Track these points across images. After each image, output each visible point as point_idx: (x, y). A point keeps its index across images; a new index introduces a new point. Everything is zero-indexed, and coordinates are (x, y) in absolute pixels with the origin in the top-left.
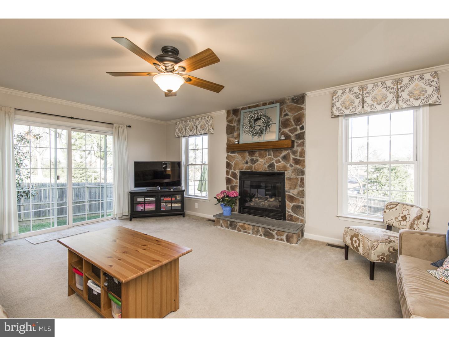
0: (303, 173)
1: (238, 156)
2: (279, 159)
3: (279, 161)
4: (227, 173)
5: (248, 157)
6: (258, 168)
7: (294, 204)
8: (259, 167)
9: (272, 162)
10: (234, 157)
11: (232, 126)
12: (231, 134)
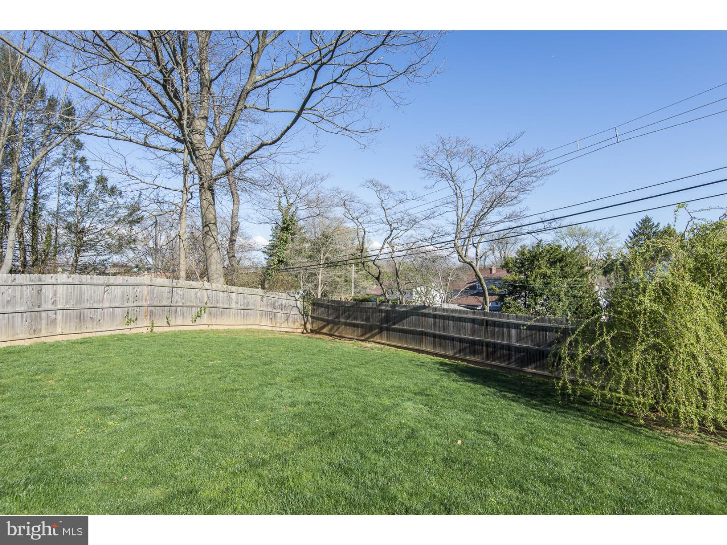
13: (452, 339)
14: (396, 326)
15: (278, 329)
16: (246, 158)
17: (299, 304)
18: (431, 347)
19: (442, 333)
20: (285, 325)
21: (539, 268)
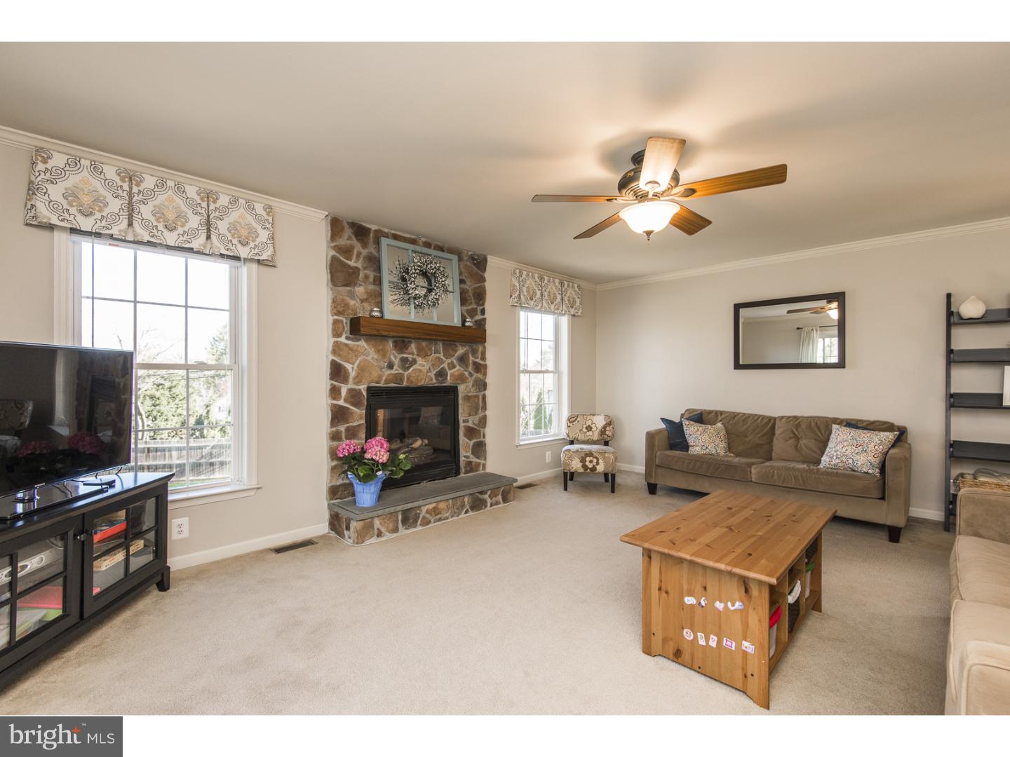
0: (484, 386)
1: (365, 346)
2: (452, 362)
3: (452, 366)
4: (335, 392)
5: (394, 352)
6: (417, 380)
7: (474, 441)
8: (418, 376)
9: (442, 366)
10: (357, 351)
11: (349, 266)
12: (346, 285)
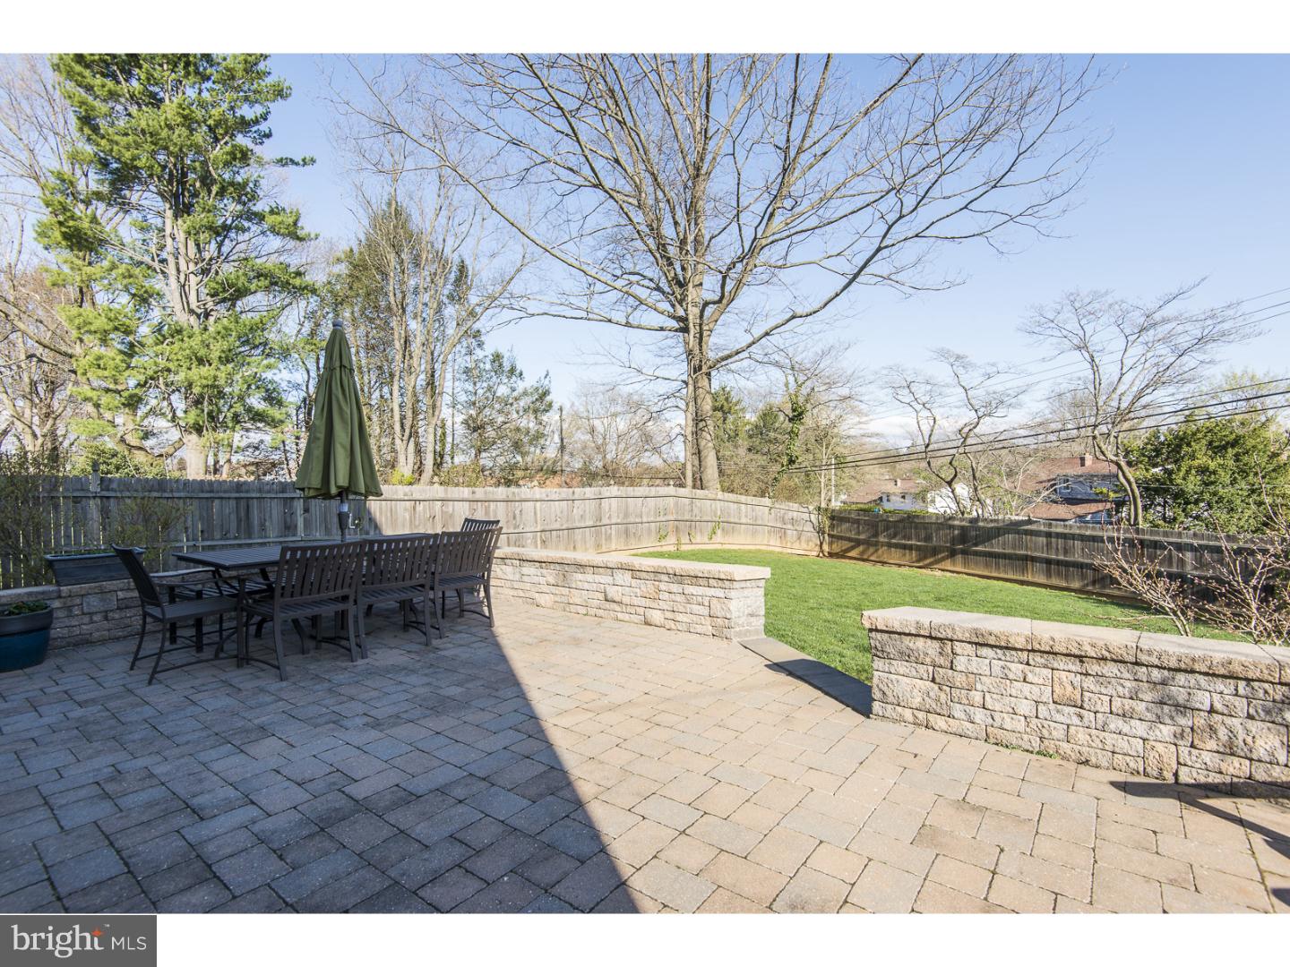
13: (1081, 566)
14: (980, 548)
15: (789, 551)
16: (767, 334)
17: (813, 518)
18: (1042, 576)
19: (1061, 557)
20: (796, 545)
21: (1193, 457)
